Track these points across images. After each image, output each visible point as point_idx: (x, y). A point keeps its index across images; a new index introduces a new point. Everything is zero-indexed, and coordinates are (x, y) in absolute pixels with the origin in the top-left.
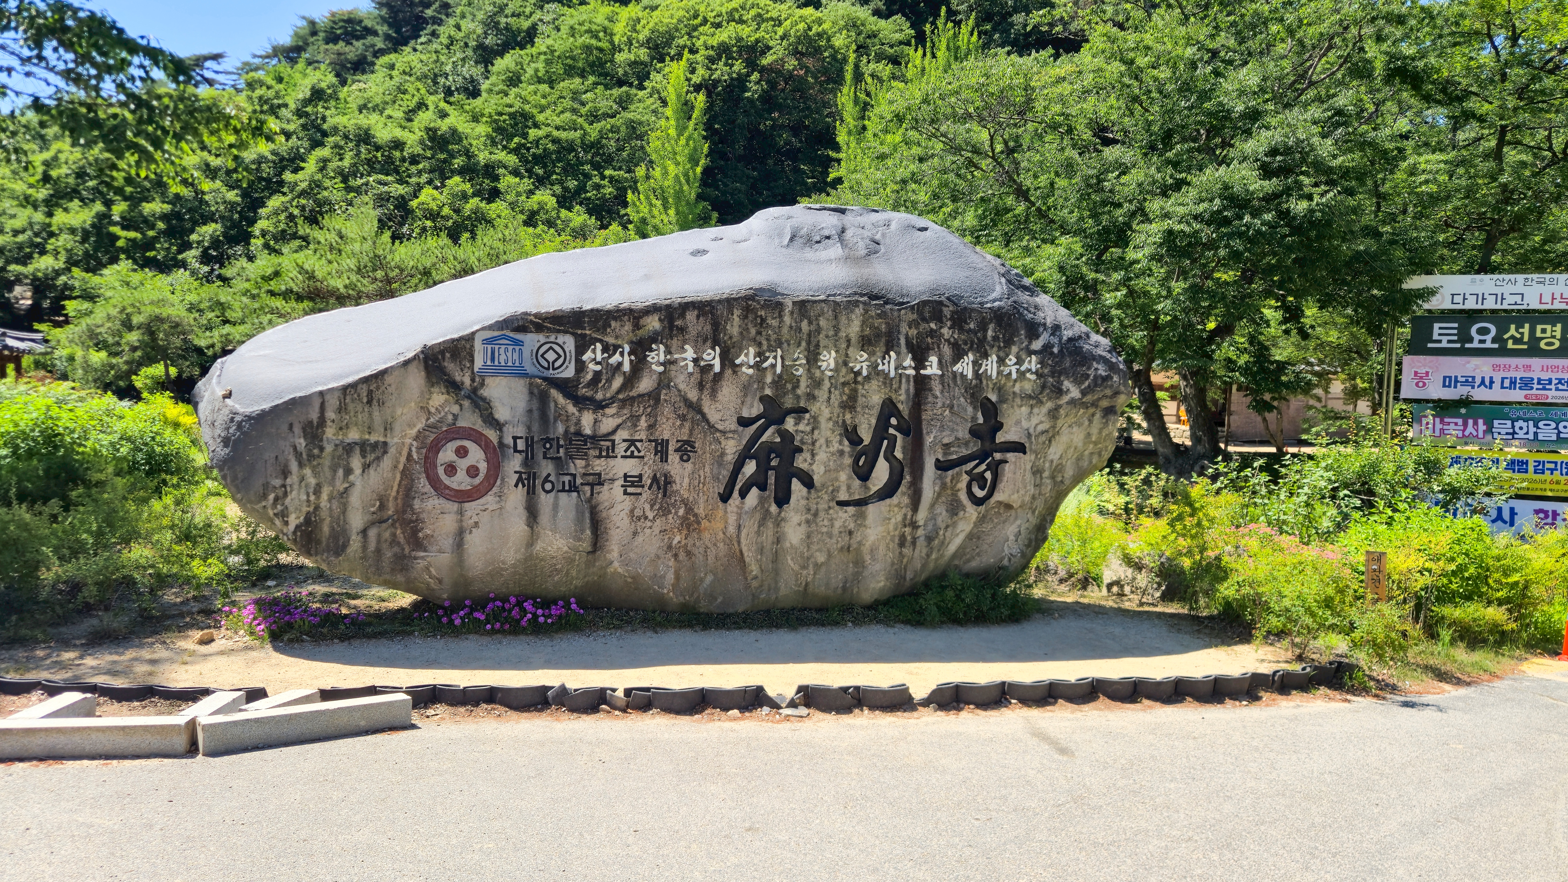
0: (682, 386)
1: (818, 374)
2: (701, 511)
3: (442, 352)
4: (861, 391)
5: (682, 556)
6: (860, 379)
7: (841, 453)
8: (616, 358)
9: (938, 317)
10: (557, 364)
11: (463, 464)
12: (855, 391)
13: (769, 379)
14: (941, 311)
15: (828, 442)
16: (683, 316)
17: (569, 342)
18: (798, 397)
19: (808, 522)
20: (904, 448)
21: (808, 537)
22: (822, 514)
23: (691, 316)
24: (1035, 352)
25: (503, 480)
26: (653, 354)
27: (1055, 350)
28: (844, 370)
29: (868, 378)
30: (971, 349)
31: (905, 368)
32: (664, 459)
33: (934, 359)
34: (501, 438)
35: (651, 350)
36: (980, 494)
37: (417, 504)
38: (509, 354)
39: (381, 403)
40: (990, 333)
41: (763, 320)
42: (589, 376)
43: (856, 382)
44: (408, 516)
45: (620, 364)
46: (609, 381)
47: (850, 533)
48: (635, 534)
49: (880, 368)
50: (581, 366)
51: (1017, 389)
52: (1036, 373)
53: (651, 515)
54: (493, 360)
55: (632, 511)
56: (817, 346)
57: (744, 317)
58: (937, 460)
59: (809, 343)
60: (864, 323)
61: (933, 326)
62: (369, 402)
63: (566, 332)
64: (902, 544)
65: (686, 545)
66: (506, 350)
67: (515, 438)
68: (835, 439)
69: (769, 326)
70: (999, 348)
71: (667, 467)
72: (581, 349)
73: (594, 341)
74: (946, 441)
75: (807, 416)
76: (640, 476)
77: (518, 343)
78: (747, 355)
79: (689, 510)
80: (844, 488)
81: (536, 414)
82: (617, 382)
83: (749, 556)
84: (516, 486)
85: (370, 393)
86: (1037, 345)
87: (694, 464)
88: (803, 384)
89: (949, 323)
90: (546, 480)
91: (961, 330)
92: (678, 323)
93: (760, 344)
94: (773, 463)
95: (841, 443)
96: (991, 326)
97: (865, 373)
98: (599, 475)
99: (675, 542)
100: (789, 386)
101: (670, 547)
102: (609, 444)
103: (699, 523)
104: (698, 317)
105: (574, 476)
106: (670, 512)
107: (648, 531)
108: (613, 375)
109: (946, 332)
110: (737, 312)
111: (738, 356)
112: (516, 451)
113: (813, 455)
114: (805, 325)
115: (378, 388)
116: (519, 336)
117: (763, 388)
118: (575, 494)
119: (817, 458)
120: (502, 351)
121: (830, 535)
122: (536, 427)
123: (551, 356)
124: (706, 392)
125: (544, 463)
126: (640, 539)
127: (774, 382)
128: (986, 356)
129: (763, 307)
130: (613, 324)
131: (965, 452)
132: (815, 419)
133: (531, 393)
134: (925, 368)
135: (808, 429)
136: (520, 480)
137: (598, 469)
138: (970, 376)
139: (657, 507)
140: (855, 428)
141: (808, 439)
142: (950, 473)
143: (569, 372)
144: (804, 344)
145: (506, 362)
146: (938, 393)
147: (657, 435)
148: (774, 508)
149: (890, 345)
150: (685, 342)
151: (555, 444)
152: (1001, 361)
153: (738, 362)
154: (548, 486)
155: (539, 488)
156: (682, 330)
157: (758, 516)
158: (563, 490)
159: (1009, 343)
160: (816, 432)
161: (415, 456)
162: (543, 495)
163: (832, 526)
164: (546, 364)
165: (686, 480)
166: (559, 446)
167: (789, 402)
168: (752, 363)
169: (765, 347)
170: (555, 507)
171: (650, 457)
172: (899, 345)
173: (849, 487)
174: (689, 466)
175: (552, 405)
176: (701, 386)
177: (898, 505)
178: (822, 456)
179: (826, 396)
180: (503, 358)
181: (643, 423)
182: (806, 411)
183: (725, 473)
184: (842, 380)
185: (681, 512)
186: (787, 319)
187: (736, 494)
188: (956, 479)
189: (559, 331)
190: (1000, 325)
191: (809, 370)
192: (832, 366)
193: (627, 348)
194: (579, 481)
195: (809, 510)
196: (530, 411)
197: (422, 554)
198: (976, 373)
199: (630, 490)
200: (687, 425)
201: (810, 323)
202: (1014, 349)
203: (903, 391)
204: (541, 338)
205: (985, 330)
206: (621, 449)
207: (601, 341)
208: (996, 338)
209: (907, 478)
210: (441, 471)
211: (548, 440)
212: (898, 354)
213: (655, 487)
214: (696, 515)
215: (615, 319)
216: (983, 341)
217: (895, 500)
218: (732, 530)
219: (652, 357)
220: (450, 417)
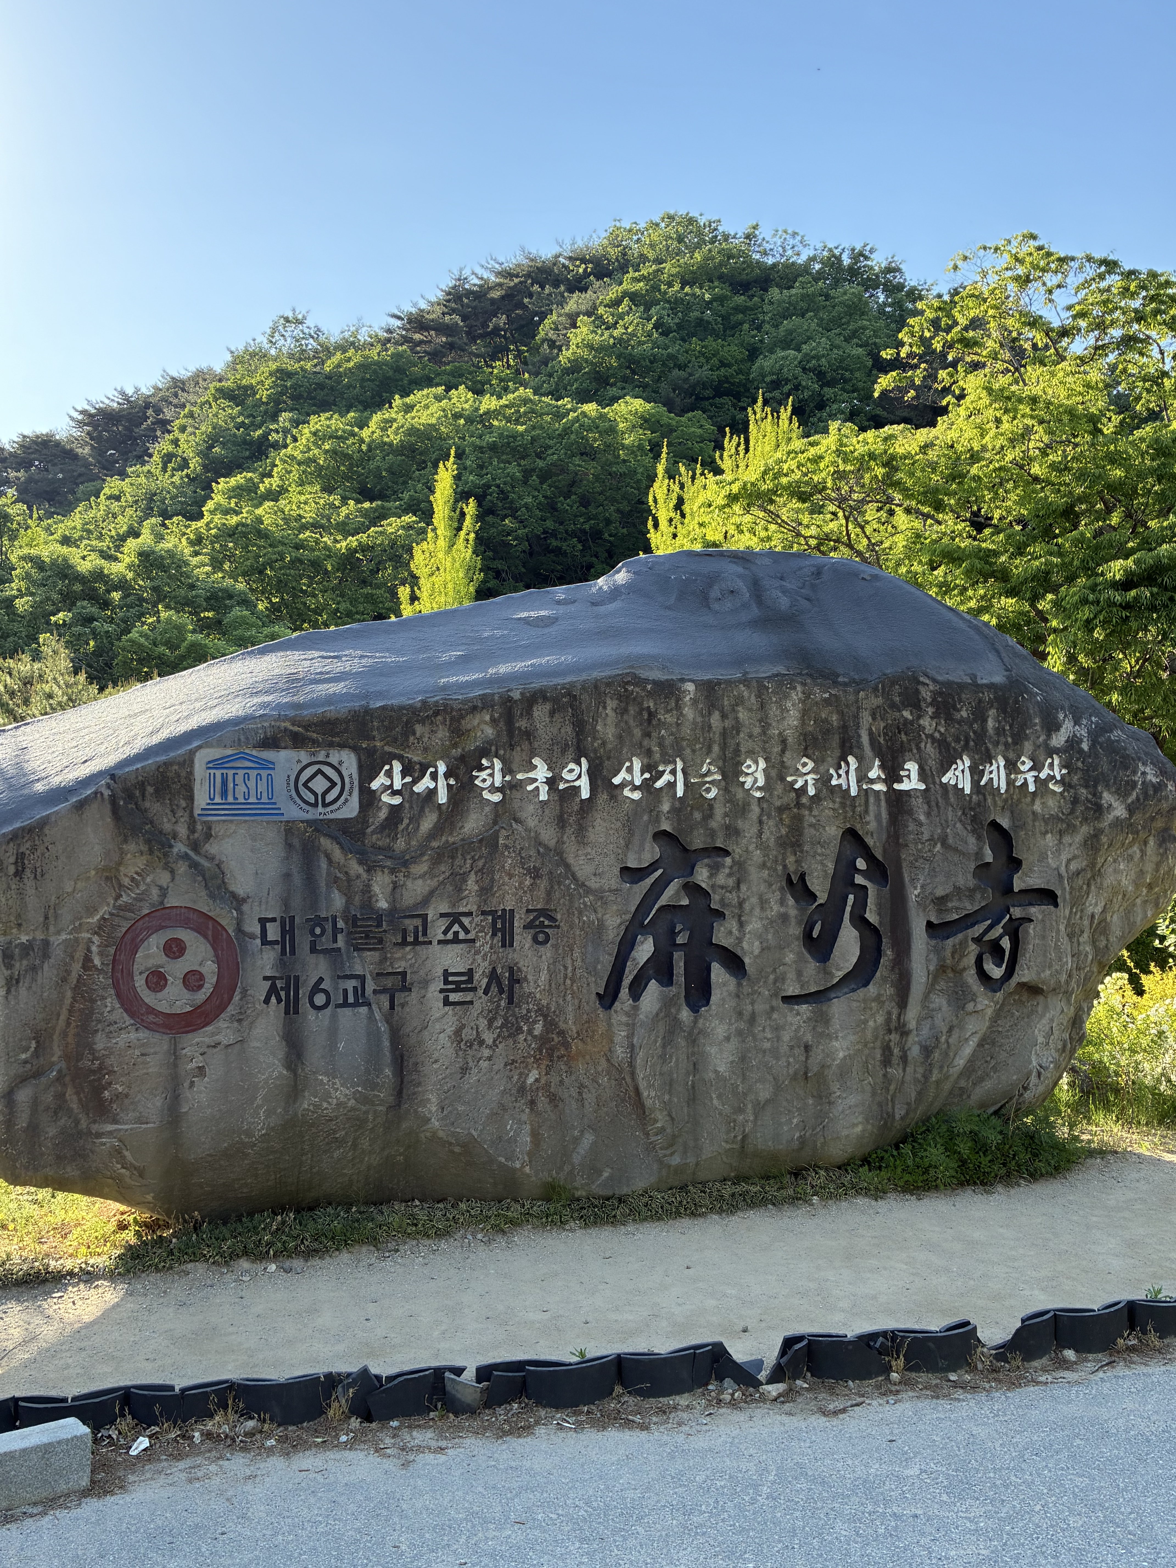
0: (532, 823)
1: (740, 795)
2: (570, 1025)
3: (142, 786)
4: (809, 819)
5: (542, 1102)
6: (804, 800)
7: (784, 918)
8: (426, 783)
9: (913, 701)
10: (330, 797)
11: (176, 969)
12: (799, 818)
13: (666, 807)
14: (917, 692)
15: (763, 903)
16: (528, 712)
17: (349, 762)
18: (712, 834)
19: (740, 1033)
20: (879, 906)
21: (743, 1059)
22: (761, 1021)
23: (540, 712)
24: (1057, 751)
25: (244, 992)
26: (484, 774)
27: (1085, 746)
28: (779, 788)
29: (816, 798)
30: (966, 747)
31: (872, 781)
32: (507, 941)
33: (912, 767)
34: (239, 923)
35: (481, 768)
36: (996, 972)
37: (100, 1042)
38: (252, 784)
39: (39, 875)
40: (991, 724)
41: (652, 715)
42: (383, 814)
43: (798, 805)
44: (86, 1063)
45: (432, 792)
46: (416, 820)
47: (807, 1048)
48: (465, 1070)
49: (834, 782)
50: (369, 799)
51: (1037, 807)
52: (1062, 782)
53: (488, 1037)
54: (224, 793)
55: (458, 1032)
56: (737, 752)
57: (622, 712)
58: (930, 925)
59: (724, 747)
60: (805, 713)
61: (907, 714)
62: (18, 874)
63: (342, 746)
64: (886, 1062)
65: (548, 1084)
66: (246, 777)
67: (263, 921)
68: (774, 898)
69: (661, 724)
70: (1006, 744)
71: (512, 956)
72: (368, 772)
73: (388, 759)
74: (940, 892)
75: (728, 861)
76: (470, 973)
77: (268, 765)
78: (630, 770)
79: (551, 1025)
80: (791, 975)
81: (297, 879)
82: (428, 823)
83: (649, 1096)
84: (267, 1001)
85: (20, 858)
86: (1059, 740)
87: (556, 947)
88: (719, 811)
89: (930, 710)
90: (316, 989)
91: (949, 719)
92: (522, 724)
93: (649, 753)
94: (680, 940)
95: (782, 902)
96: (992, 712)
97: (811, 791)
98: (404, 974)
99: (530, 1080)
100: (697, 816)
101: (522, 1089)
102: (418, 922)
103: (566, 1045)
104: (552, 713)
105: (362, 979)
106: (519, 1030)
107: (484, 1064)
108: (422, 810)
109: (927, 723)
110: (611, 704)
111: (616, 773)
112: (265, 942)
113: (741, 925)
114: (715, 720)
115: (34, 849)
116: (268, 755)
117: (657, 820)
118: (363, 1010)
119: (748, 928)
120: (239, 779)
121: (775, 1053)
122: (297, 901)
123: (319, 785)
124: (569, 831)
125: (312, 959)
126: (473, 1078)
127: (673, 810)
128: (989, 758)
129: (650, 694)
130: (419, 729)
131: (970, 907)
132: (740, 867)
133: (289, 846)
134: (900, 780)
135: (731, 882)
136: (273, 990)
137: (400, 966)
138: (967, 791)
139: (499, 1022)
140: (802, 877)
141: (732, 898)
142: (950, 942)
143: (350, 809)
144: (716, 748)
145: (247, 796)
146: (922, 818)
147: (494, 904)
148: (685, 1014)
149: (847, 747)
150: (533, 754)
151: (329, 927)
152: (1012, 767)
153: (616, 781)
154: (320, 999)
155: (304, 1002)
156: (529, 735)
157: (661, 1028)
158: (345, 1004)
159: (1018, 738)
160: (744, 888)
161: (97, 961)
162: (311, 1015)
163: (779, 1038)
164: (312, 800)
165: (544, 977)
166: (336, 931)
167: (697, 841)
168: (638, 782)
169: (657, 756)
170: (333, 1032)
171: (485, 942)
172: (860, 746)
173: (799, 974)
174: (547, 952)
175: (324, 864)
176: (561, 822)
177: (878, 999)
178: (754, 925)
179: (755, 830)
180: (241, 789)
181: (471, 885)
182: (727, 853)
183: (606, 961)
184: (778, 803)
185: (538, 1028)
186: (688, 712)
187: (624, 992)
188: (959, 951)
189: (331, 745)
190: (1004, 712)
191: (726, 790)
192: (761, 782)
193: (442, 768)
194: (370, 986)
195: (740, 1014)
196: (287, 876)
197: (110, 1127)
198: (975, 783)
199: (454, 997)
200: (543, 884)
201: (724, 716)
202: (1028, 746)
203: (871, 817)
204: (304, 756)
205: (984, 720)
206: (437, 930)
207: (400, 758)
208: (999, 731)
209: (888, 953)
210: (140, 982)
211: (319, 921)
212: (860, 759)
213: (494, 989)
214: (561, 1033)
215: (422, 722)
216: (981, 735)
217: (872, 989)
218: (620, 1052)
219: (482, 779)
220: (155, 892)
